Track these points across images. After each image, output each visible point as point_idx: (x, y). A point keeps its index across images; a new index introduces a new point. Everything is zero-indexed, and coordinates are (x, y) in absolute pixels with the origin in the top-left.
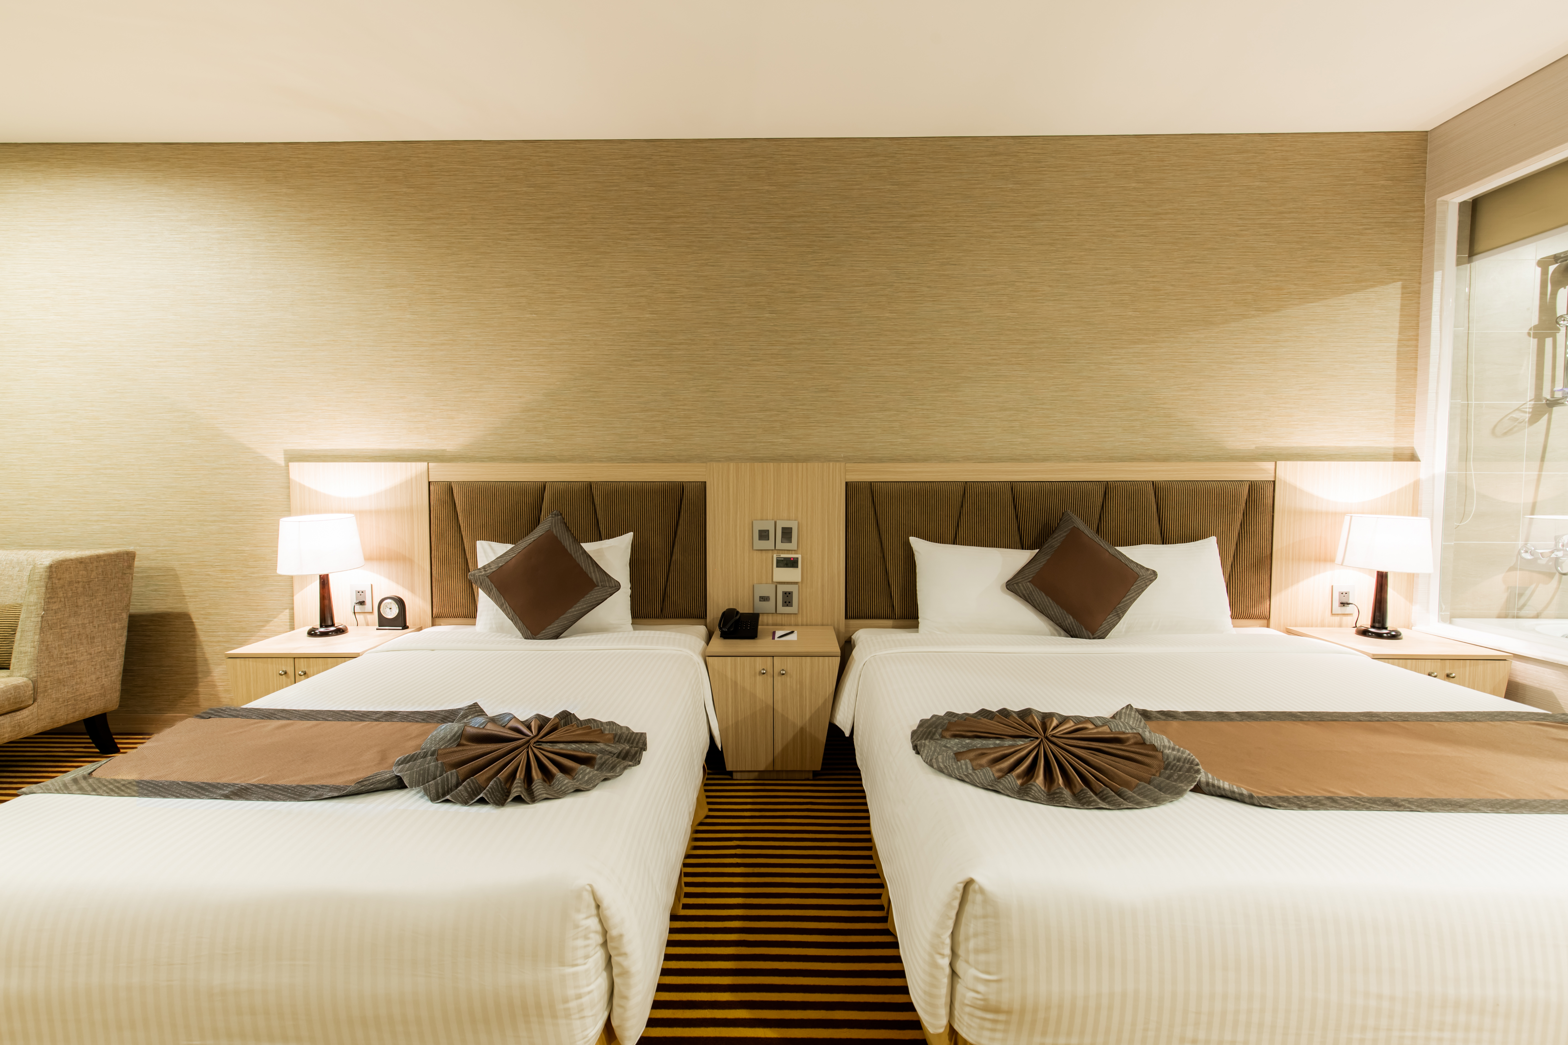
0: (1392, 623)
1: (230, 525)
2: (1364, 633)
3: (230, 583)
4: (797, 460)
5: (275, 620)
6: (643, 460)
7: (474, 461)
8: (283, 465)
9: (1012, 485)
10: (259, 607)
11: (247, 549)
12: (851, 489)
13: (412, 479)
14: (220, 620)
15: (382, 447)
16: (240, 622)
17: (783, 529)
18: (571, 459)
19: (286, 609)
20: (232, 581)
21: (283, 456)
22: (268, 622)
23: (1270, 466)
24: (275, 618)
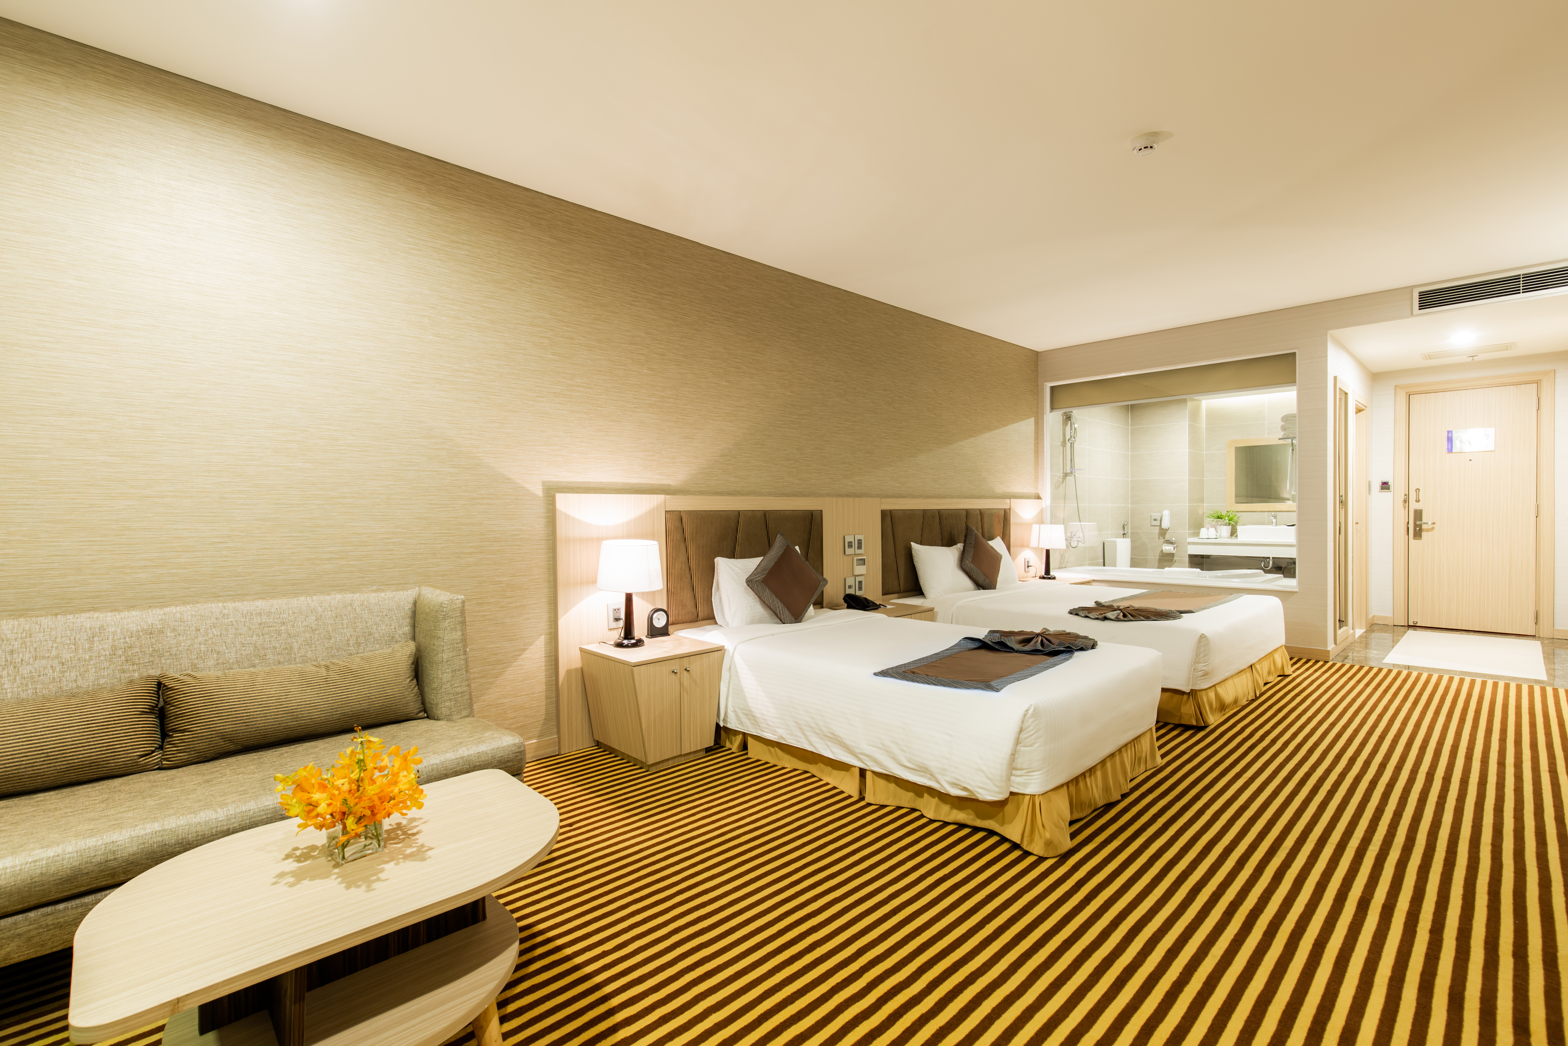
0: (1052, 573)
1: (489, 556)
2: (1043, 578)
3: (487, 615)
4: (857, 496)
5: (531, 647)
6: (787, 495)
7: (690, 494)
8: (541, 495)
9: (939, 511)
10: (515, 637)
11: (505, 579)
12: (885, 514)
13: (654, 509)
14: (475, 655)
15: (624, 481)
16: (496, 654)
17: (858, 540)
18: (748, 494)
19: (541, 635)
20: (489, 613)
21: (541, 487)
22: (524, 650)
23: (1008, 501)
24: (531, 645)
